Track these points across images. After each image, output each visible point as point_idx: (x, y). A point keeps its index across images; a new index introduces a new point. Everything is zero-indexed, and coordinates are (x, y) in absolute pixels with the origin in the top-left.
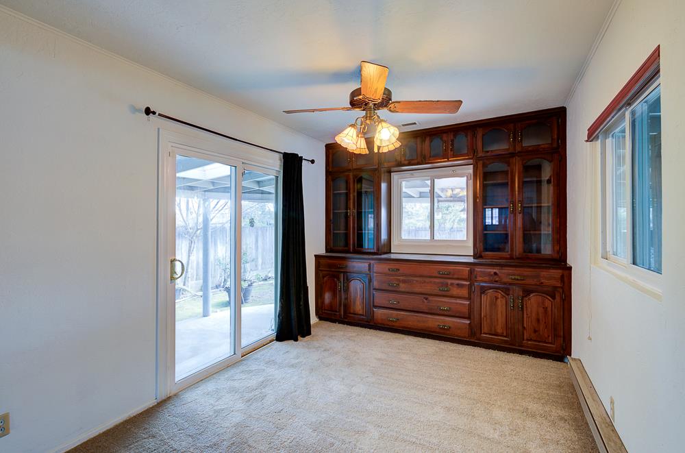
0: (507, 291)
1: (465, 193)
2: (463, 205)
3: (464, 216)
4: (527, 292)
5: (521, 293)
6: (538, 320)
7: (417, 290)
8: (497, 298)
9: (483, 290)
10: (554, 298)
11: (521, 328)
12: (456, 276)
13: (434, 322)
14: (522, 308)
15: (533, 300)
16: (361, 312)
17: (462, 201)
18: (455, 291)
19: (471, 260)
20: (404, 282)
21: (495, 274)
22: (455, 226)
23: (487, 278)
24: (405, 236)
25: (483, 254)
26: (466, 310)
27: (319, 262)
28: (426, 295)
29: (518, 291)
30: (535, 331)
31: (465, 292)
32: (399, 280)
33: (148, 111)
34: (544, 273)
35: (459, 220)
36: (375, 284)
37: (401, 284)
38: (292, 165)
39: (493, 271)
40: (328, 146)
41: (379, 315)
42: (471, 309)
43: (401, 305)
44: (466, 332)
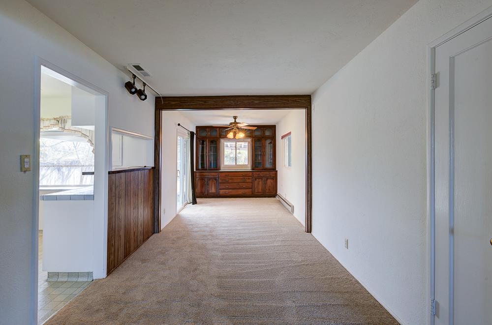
0: (262, 179)
4: (267, 179)
6: (270, 187)
7: (235, 181)
8: (259, 181)
9: (256, 180)
11: (265, 189)
12: (247, 176)
13: (241, 192)
14: (266, 184)
18: (248, 181)
19: (252, 170)
20: (230, 179)
23: (256, 176)
24: (225, 164)
25: (255, 168)
26: (251, 186)
28: (238, 183)
29: (265, 179)
30: (269, 190)
31: (250, 181)
32: (228, 179)
33: (179, 125)
34: (271, 173)
36: (220, 181)
38: (192, 135)
39: (258, 173)
40: (197, 127)
41: (222, 192)
42: (252, 186)
43: (230, 188)
44: (251, 193)
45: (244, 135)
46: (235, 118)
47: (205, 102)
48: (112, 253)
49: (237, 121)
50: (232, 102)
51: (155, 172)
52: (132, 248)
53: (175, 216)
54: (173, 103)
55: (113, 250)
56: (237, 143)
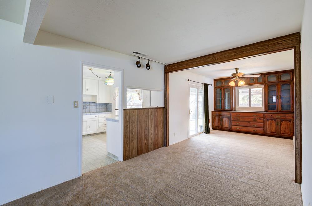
0: (275, 121)
1: (262, 91)
2: (261, 96)
3: (261, 99)
4: (282, 121)
5: (280, 121)
6: (285, 128)
7: (246, 120)
8: (272, 122)
9: (268, 120)
10: (290, 122)
11: (280, 130)
12: (259, 116)
13: (251, 129)
14: (280, 125)
15: (284, 123)
16: (227, 127)
17: (260, 94)
18: (258, 121)
19: (264, 112)
20: (241, 118)
21: (272, 116)
22: (256, 103)
23: (269, 117)
24: (240, 106)
25: (268, 110)
26: (262, 126)
27: (213, 113)
28: (249, 122)
29: (279, 120)
30: (284, 131)
31: (262, 121)
32: (240, 118)
33: (188, 80)
34: (287, 115)
35: (258, 101)
36: (232, 119)
37: (241, 119)
38: (206, 86)
39: (271, 115)
40: (215, 80)
41: (233, 127)
42: (264, 125)
43: (241, 125)
44: (262, 132)
45: (244, 83)
46: (237, 69)
47: (192, 63)
48: (127, 150)
49: (238, 71)
50: (211, 59)
51: (165, 110)
52: (144, 151)
53: (186, 138)
54: (174, 67)
55: (128, 149)
56: (251, 89)
